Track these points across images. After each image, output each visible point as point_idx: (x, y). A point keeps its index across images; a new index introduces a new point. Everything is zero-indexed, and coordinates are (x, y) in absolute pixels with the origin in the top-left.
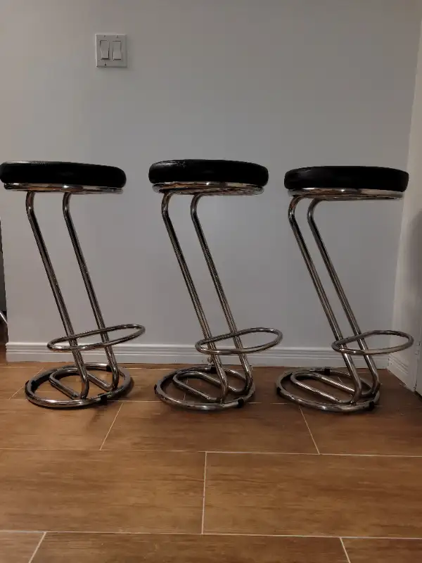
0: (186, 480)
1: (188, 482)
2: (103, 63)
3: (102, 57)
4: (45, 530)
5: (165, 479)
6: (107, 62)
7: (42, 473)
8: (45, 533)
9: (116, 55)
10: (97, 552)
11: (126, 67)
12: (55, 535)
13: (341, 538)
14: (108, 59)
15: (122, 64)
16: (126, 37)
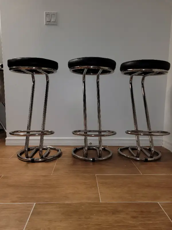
0: (90, 184)
1: (90, 185)
2: (48, 23)
3: (47, 21)
4: (35, 202)
5: (81, 184)
6: (50, 23)
7: (30, 183)
8: (35, 203)
9: (53, 20)
10: (58, 209)
11: (57, 25)
12: (39, 204)
13: (158, 202)
14: (50, 22)
15: (55, 24)
16: (57, 13)
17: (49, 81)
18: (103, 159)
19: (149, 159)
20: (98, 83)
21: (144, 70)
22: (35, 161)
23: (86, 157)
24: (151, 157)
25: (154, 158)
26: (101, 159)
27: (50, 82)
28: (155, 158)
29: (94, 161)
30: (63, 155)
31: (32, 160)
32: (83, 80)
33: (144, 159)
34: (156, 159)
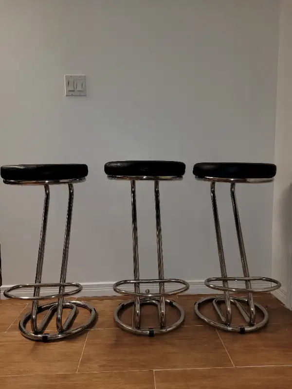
2: (71, 93)
3: (69, 89)
6: (74, 93)
9: (79, 88)
11: (85, 96)
14: (74, 91)
15: (83, 94)
16: (85, 76)
17: (73, 193)
18: (168, 330)
19: (247, 329)
20: (157, 193)
21: (232, 180)
22: (48, 339)
23: (139, 328)
24: (251, 325)
25: (256, 327)
26: (164, 330)
27: (75, 193)
28: (258, 325)
29: (152, 335)
30: (100, 319)
31: (43, 337)
32: (132, 189)
33: (238, 329)
34: (259, 327)
